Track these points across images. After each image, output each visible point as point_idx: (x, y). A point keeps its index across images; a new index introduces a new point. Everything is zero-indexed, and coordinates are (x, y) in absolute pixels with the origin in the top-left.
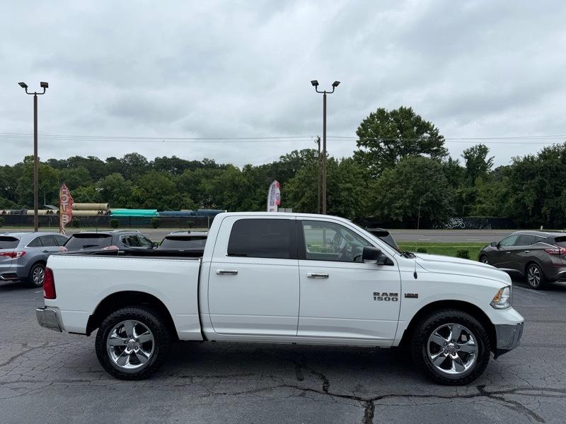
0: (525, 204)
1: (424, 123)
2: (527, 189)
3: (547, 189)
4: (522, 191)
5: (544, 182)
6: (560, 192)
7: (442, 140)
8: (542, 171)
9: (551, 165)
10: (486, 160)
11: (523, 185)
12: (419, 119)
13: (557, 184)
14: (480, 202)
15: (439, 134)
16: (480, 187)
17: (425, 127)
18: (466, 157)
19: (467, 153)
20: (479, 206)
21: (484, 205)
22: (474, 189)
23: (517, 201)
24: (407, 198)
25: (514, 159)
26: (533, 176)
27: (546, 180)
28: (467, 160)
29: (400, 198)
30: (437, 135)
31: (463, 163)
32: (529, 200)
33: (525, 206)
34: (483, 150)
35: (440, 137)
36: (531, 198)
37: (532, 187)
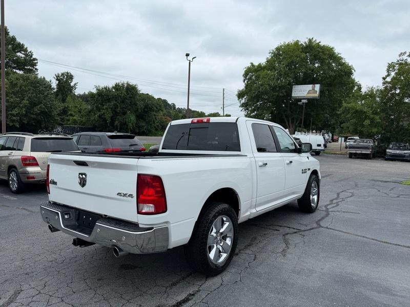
0: (105, 119)
1: (19, 44)
2: (107, 109)
3: (118, 110)
4: (103, 109)
5: (117, 105)
6: (126, 113)
7: (36, 61)
8: (116, 98)
9: (121, 95)
10: (72, 84)
11: (103, 105)
12: (14, 39)
13: (124, 108)
14: (71, 115)
15: (34, 57)
16: (70, 103)
17: (20, 47)
18: (57, 80)
19: (59, 76)
20: (71, 118)
21: (75, 118)
22: (66, 105)
23: (100, 116)
24: (23, 107)
25: (96, 87)
26: (109, 100)
27: (118, 104)
28: (57, 82)
29: (16, 107)
30: (32, 57)
31: (54, 84)
32: (108, 116)
33: (105, 120)
34: (70, 77)
35: (35, 59)
36: (109, 115)
37: (110, 108)
